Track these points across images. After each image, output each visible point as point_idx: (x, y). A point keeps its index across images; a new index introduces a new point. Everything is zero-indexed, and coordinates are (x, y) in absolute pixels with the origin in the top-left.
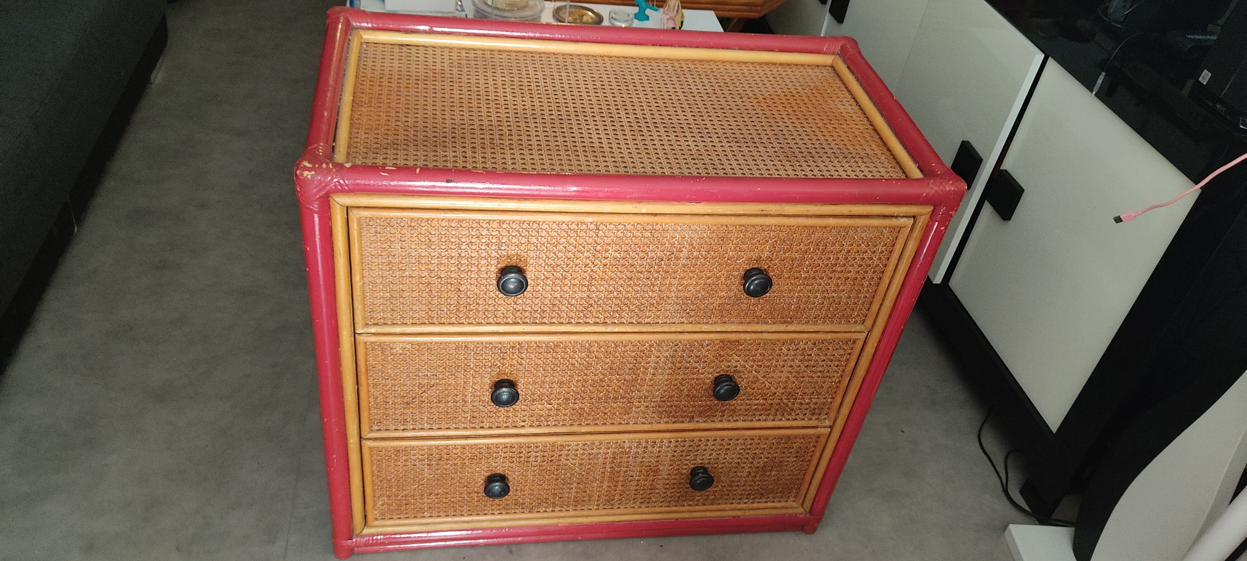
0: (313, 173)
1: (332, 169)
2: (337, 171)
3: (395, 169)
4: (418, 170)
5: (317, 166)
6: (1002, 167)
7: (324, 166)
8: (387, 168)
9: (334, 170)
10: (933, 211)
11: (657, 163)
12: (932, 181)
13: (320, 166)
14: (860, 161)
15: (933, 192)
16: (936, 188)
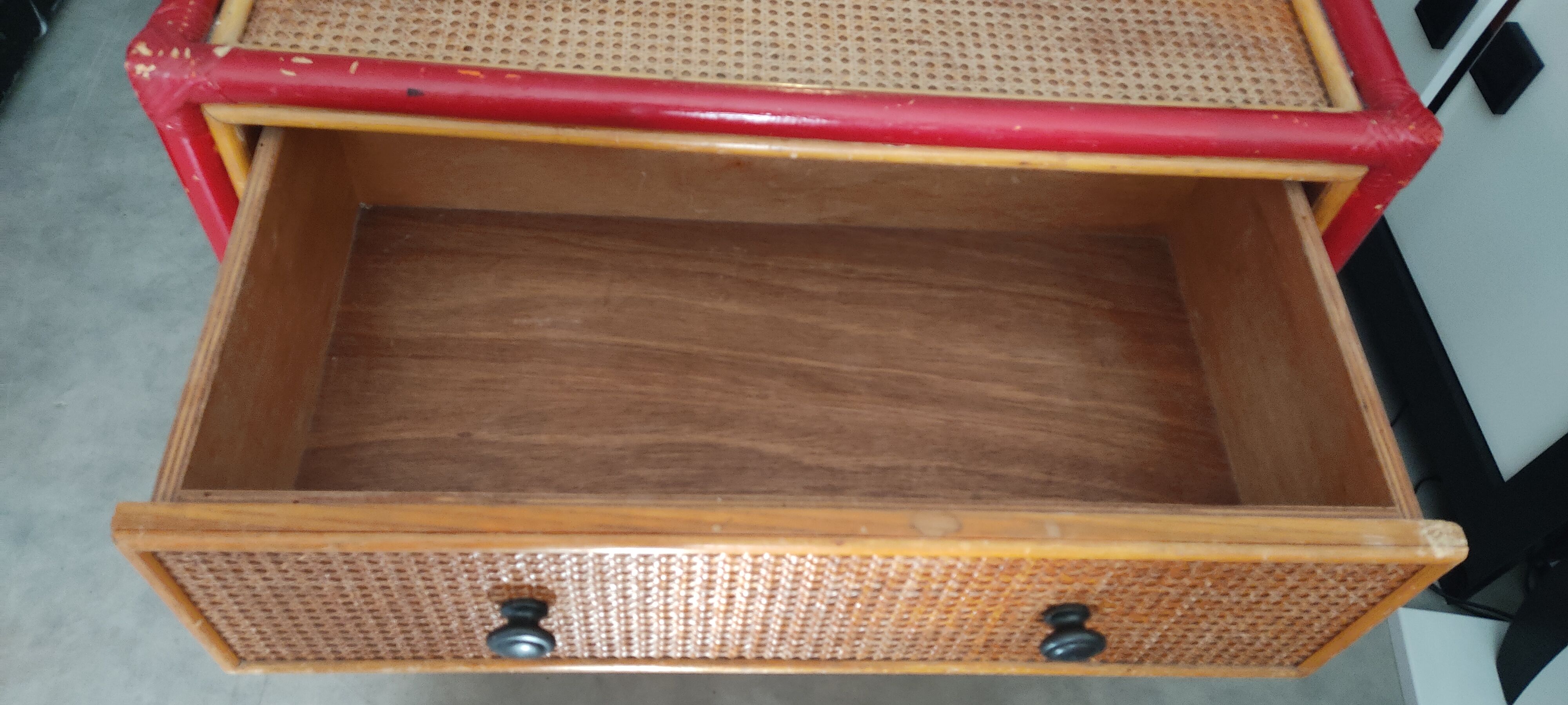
0: (152, 68)
1: (189, 60)
2: (199, 64)
3: (309, 61)
4: (354, 66)
5: (161, 53)
6: (1512, 18)
7: (175, 53)
8: (297, 60)
9: (193, 63)
10: (1366, 179)
11: (837, 49)
12: (1375, 122)
13: (168, 53)
14: (1238, 54)
15: (1372, 143)
16: (1379, 137)
